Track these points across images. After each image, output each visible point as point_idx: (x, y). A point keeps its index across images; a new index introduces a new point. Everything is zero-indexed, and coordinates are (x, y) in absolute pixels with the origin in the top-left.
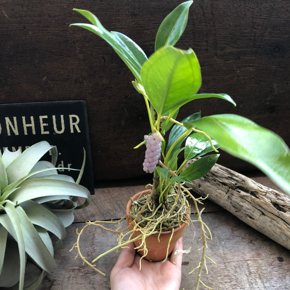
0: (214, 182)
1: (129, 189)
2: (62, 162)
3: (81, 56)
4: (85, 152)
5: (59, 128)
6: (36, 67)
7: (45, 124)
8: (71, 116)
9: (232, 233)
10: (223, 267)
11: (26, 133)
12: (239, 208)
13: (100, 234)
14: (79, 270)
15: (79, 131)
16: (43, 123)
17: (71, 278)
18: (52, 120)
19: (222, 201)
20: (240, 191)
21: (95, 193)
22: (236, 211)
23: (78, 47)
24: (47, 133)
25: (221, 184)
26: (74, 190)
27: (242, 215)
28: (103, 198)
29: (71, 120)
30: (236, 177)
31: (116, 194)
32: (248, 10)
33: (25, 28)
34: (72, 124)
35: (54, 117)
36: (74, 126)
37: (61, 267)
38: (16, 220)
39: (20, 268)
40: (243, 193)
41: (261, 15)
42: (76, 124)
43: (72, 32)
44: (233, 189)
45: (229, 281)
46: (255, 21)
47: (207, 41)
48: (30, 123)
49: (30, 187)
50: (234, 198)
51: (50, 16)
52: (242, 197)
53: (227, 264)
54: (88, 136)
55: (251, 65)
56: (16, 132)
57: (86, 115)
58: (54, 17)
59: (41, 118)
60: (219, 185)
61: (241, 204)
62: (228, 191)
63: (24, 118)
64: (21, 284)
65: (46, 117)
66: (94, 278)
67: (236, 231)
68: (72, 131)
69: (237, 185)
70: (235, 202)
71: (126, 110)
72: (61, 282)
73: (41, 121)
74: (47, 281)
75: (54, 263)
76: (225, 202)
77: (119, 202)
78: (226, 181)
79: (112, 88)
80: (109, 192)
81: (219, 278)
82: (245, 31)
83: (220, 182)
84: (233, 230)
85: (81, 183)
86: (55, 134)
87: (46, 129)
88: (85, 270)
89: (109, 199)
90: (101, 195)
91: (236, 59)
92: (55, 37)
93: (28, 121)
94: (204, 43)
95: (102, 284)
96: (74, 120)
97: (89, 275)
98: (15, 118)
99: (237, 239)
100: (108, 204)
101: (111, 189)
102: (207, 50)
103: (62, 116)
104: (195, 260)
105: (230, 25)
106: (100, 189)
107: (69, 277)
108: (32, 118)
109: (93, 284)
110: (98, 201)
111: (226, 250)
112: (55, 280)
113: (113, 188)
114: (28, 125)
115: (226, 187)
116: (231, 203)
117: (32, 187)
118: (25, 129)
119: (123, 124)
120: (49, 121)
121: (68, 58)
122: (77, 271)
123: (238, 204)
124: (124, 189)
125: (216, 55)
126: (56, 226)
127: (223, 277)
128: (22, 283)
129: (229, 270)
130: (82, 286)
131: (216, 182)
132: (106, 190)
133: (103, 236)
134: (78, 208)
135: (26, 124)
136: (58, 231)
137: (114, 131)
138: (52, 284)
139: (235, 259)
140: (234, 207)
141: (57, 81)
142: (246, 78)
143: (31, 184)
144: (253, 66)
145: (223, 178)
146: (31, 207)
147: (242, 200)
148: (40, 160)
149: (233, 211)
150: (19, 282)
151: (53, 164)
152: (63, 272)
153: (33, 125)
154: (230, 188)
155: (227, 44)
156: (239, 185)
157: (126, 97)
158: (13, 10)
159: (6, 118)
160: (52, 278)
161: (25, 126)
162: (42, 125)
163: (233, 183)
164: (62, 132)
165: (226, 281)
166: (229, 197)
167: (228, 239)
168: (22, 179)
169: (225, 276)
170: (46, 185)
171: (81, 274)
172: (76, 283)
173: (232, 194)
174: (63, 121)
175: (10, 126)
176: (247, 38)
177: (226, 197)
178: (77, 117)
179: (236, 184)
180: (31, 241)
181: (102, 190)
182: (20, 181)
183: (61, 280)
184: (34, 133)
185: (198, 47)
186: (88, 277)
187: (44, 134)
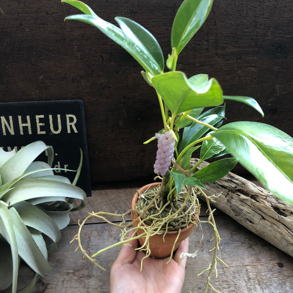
0: (214, 185)
1: (127, 191)
2: (59, 163)
3: (79, 54)
4: (82, 153)
5: (56, 128)
6: (33, 65)
7: (41, 124)
8: (68, 116)
9: (232, 237)
10: (222, 272)
11: (22, 133)
12: (238, 212)
13: (96, 237)
14: (74, 273)
15: (76, 131)
16: (40, 123)
17: (65, 282)
18: (49, 119)
19: (221, 205)
20: (239, 194)
21: (92, 195)
22: (236, 215)
23: (76, 45)
24: (44, 133)
25: (220, 187)
26: (70, 191)
27: (241, 219)
28: (100, 200)
29: (68, 120)
30: (236, 179)
31: (114, 196)
32: (250, 9)
33: (21, 25)
34: (68, 124)
35: (50, 116)
36: (71, 126)
37: (55, 271)
38: (9, 222)
39: (12, 271)
40: (243, 196)
41: (263, 14)
42: (73, 124)
43: (69, 30)
44: (232, 192)
45: (227, 286)
46: (257, 20)
47: (207, 41)
48: (26, 122)
49: (24, 188)
50: (234, 202)
51: (47, 13)
52: (242, 201)
53: (225, 269)
54: (85, 137)
55: (252, 65)
56: (12, 132)
57: (83, 114)
58: (52, 14)
59: (38, 117)
60: (219, 188)
61: (241, 207)
62: (228, 194)
63: (20, 117)
64: (15, 287)
65: (42, 116)
66: (89, 282)
67: (235, 235)
68: (69, 131)
69: (237, 189)
70: (234, 205)
71: (124, 111)
72: (55, 286)
73: (38, 121)
74: (41, 284)
75: (47, 266)
76: (224, 205)
77: (116, 205)
78: (226, 184)
79: (110, 87)
80: (107, 194)
81: (217, 283)
82: (247, 30)
83: (220, 185)
84: (232, 234)
85: (77, 185)
86: (51, 134)
87: (42, 128)
88: (79, 273)
89: (106, 202)
90: (98, 197)
91: (237, 59)
92: (53, 34)
93: (24, 121)
94: (205, 43)
95: (96, 288)
96: (71, 120)
97: (83, 278)
98: (11, 118)
99: (237, 244)
100: (105, 207)
101: (108, 191)
102: (208, 49)
103: (59, 116)
104: (193, 265)
105: (231, 24)
106: (97, 191)
107: (63, 281)
108: (28, 117)
109: (88, 288)
110: (95, 203)
111: (224, 254)
112: (49, 284)
113: (110, 190)
114: (24, 125)
115: (226, 190)
116: (231, 206)
117: (26, 187)
118: (21, 129)
119: (121, 125)
120: (45, 120)
121: (66, 56)
122: (72, 274)
123: (237, 207)
124: (121, 191)
125: (217, 55)
126: (50, 227)
127: (221, 282)
128: (15, 285)
129: (227, 276)
130: (76, 289)
131: (216, 185)
132: (103, 192)
133: (99, 239)
134: (74, 210)
135: (22, 123)
136: (52, 233)
137: (112, 131)
138: (46, 288)
139: (234, 264)
140: (233, 210)
141: (54, 79)
142: (248, 78)
143: (24, 185)
144: (254, 67)
145: (223, 180)
146: (24, 208)
147: (242, 203)
148: (35, 161)
149: (232, 214)
150: (12, 285)
151: (49, 164)
152: (58, 275)
153: (29, 124)
154: (229, 191)
155: (228, 44)
156: (239, 188)
157: (125, 97)
158: (9, 6)
159: (1, 117)
160: (45, 282)
161: (21, 125)
162: (39, 125)
163: (233, 186)
164: (59, 132)
165: (224, 286)
166: (228, 200)
167: (226, 244)
168: (16, 179)
169: (223, 281)
170: (40, 186)
171: (76, 278)
172: (70, 287)
173: (232, 198)
174: (59, 121)
175: (5, 126)
176: (249, 37)
177: (226, 201)
178: (74, 117)
179: (236, 187)
180: (24, 243)
181: (99, 191)
182: (14, 181)
183: (55, 283)
184: (30, 132)
185: (199, 47)
186: (83, 281)
187: (41, 134)
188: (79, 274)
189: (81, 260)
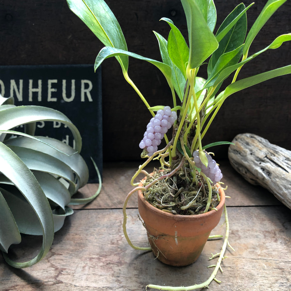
2: (68, 136)
5: (69, 96)
7: (53, 90)
8: (83, 82)
11: (31, 99)
13: (129, 222)
14: (99, 259)
15: (91, 100)
16: (52, 88)
17: (86, 268)
18: (62, 85)
24: (55, 100)
29: (83, 86)
34: (83, 90)
35: (64, 82)
36: (85, 93)
42: (88, 91)
48: (37, 87)
54: (100, 106)
56: (20, 98)
57: (100, 80)
59: (50, 82)
63: (31, 81)
65: (55, 81)
68: (83, 100)
73: (50, 86)
74: (54, 269)
86: (62, 101)
87: (53, 94)
88: (106, 259)
93: (35, 86)
96: (87, 86)
98: (21, 81)
103: (73, 81)
107: (84, 267)
108: (40, 82)
109: (118, 277)
114: (35, 90)
118: (31, 95)
120: (58, 86)
122: (97, 260)
130: (102, 277)
133: (133, 223)
135: (33, 88)
138: (60, 273)
153: (39, 90)
159: (11, 81)
161: (31, 90)
162: (50, 90)
164: (71, 99)
171: (101, 264)
172: (94, 274)
174: (73, 87)
175: (14, 91)
178: (90, 83)
183: (73, 269)
184: (40, 99)
186: (111, 268)
187: (51, 102)
188: (106, 261)
189: (109, 245)
